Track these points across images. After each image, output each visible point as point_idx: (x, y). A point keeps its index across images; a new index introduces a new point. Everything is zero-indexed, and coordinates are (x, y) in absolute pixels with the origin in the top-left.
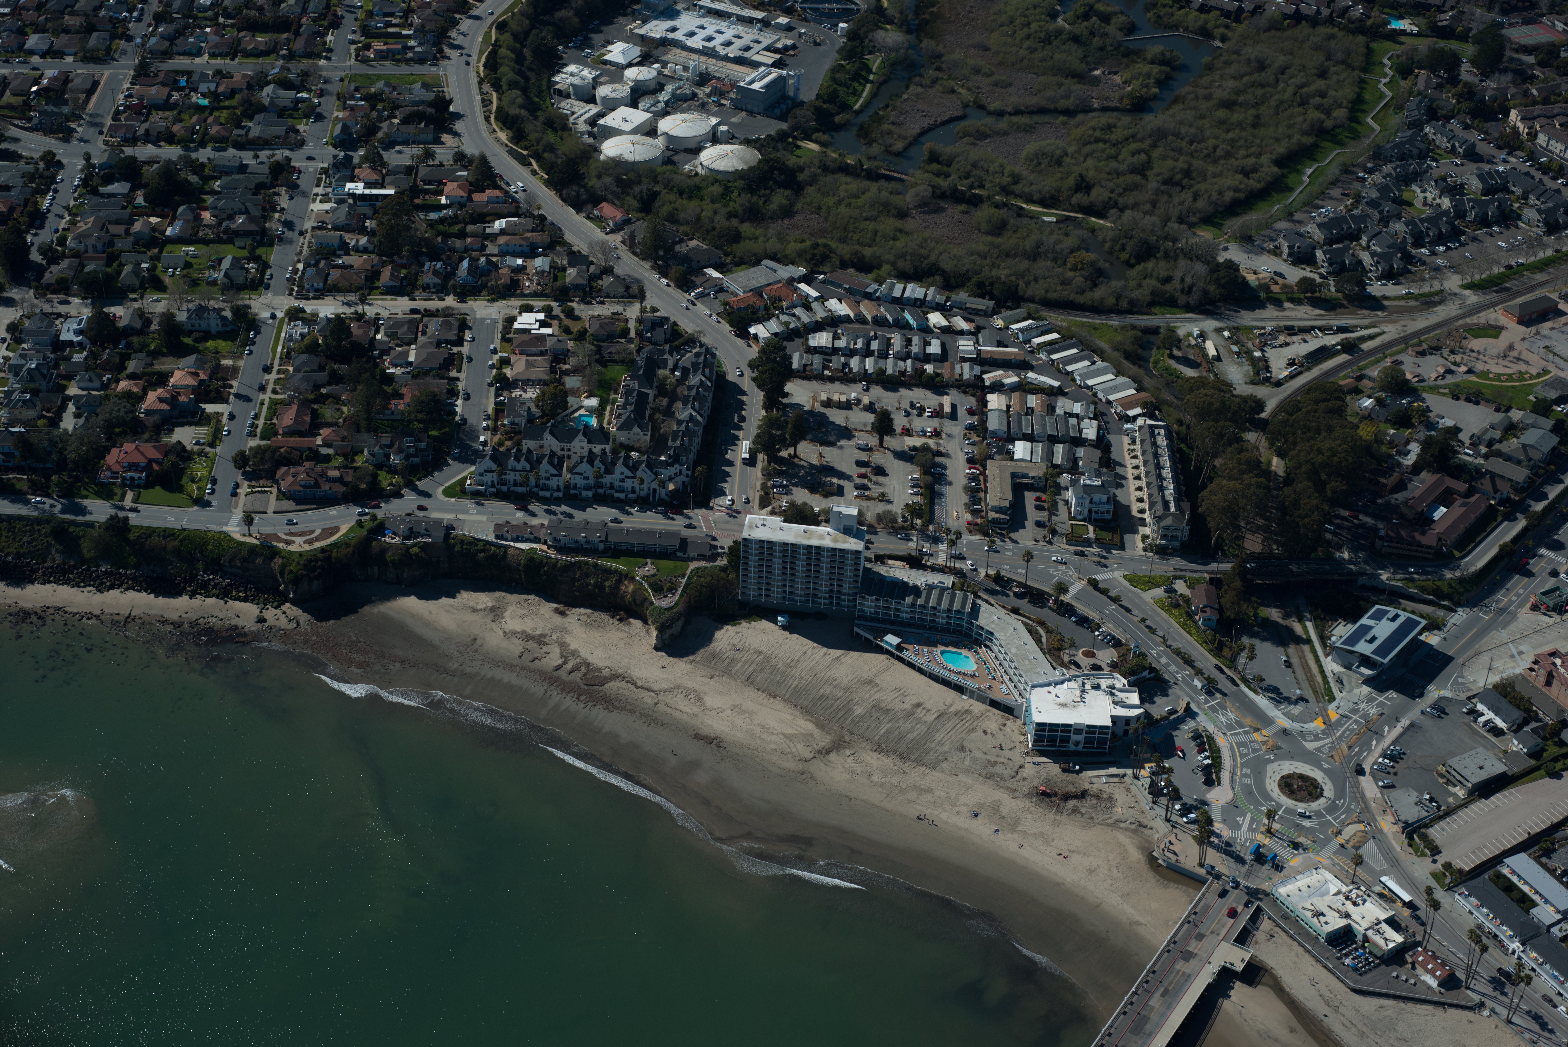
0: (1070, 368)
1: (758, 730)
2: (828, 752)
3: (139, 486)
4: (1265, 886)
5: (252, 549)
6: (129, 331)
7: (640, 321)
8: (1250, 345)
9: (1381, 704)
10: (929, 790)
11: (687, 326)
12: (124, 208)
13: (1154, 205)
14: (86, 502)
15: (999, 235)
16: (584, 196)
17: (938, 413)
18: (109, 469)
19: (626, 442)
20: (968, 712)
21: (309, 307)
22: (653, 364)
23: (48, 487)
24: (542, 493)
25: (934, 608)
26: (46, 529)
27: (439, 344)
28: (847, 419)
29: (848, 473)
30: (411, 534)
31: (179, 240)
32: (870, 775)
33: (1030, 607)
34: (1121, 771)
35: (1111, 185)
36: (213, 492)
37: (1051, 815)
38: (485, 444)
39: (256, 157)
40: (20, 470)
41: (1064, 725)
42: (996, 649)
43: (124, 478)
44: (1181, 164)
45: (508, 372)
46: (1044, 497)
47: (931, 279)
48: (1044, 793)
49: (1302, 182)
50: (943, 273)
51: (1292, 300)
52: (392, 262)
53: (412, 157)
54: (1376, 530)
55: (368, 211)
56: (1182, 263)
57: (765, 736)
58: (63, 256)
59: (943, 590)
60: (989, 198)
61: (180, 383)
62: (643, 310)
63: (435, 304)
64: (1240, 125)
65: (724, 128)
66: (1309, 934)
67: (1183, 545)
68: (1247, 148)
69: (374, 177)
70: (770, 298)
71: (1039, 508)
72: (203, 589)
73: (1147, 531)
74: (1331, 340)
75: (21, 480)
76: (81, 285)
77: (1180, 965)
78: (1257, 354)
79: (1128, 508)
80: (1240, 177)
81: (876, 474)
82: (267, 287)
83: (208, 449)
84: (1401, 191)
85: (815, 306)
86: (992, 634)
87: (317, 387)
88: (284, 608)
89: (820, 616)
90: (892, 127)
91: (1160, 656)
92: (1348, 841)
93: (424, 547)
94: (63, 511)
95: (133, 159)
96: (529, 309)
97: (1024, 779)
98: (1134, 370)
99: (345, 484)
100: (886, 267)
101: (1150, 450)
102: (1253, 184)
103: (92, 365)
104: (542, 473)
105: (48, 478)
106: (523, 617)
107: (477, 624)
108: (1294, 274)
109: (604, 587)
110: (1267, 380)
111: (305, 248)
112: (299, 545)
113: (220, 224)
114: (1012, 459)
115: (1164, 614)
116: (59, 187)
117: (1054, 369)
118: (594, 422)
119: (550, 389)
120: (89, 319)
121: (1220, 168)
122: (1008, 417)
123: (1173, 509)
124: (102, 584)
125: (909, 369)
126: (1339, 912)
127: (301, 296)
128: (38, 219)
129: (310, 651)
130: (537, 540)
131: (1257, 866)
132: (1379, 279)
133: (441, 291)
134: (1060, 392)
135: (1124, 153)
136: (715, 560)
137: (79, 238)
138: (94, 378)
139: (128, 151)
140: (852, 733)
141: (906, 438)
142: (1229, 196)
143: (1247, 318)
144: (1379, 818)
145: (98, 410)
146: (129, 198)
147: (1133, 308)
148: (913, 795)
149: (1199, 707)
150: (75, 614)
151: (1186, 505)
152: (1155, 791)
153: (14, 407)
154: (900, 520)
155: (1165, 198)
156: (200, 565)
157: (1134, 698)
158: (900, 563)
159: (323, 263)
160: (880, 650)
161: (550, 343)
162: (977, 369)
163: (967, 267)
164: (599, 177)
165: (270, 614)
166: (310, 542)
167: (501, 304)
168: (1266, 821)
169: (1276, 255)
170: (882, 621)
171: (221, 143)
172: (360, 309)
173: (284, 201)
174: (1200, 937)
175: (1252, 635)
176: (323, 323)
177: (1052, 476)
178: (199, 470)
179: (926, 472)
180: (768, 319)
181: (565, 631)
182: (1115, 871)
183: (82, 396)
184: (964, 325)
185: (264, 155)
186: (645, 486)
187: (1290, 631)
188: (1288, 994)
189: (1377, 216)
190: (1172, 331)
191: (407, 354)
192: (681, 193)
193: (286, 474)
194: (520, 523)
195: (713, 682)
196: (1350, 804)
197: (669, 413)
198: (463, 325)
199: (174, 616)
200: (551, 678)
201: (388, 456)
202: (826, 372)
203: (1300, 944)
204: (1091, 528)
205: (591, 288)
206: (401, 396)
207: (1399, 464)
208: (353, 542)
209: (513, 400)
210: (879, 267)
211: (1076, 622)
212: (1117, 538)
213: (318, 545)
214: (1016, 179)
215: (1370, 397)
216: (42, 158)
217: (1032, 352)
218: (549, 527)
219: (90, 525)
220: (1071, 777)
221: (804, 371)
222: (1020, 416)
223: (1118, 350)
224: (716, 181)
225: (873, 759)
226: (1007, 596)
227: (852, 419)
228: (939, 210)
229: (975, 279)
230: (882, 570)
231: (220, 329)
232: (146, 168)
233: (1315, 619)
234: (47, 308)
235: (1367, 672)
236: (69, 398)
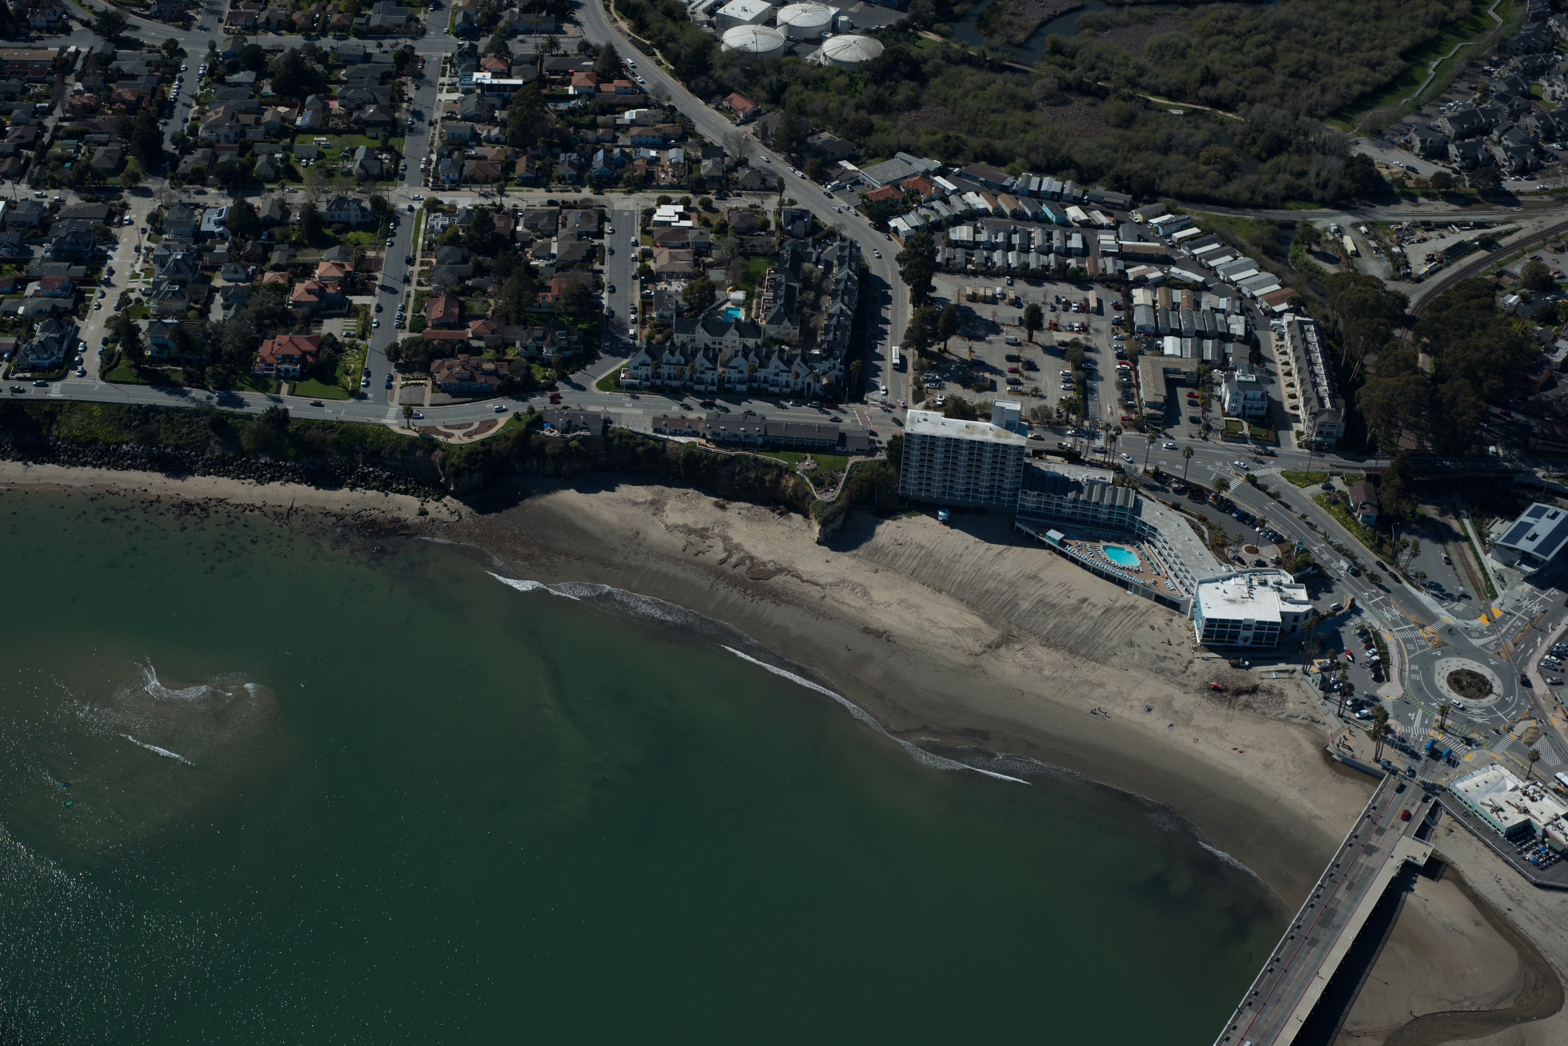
0: (1212, 263)
1: (926, 624)
2: (998, 646)
3: (294, 378)
4: (1442, 781)
5: (412, 441)
6: (269, 223)
7: (778, 213)
8: (1387, 240)
9: (1543, 602)
10: (1101, 685)
11: (827, 220)
12: (252, 97)
13: (1282, 97)
14: (242, 394)
15: (1127, 128)
16: (713, 87)
17: (1084, 308)
18: (263, 360)
19: (776, 336)
20: (1133, 607)
21: (446, 198)
22: (798, 257)
23: (203, 379)
24: (697, 387)
25: (1097, 503)
26: (205, 421)
27: (580, 236)
28: (994, 314)
29: (999, 367)
30: (569, 427)
31: (310, 130)
32: (1041, 670)
33: (1190, 503)
34: (1291, 667)
35: (1238, 78)
36: (368, 384)
37: (1223, 710)
38: (634, 337)
39: (380, 46)
40: (175, 361)
41: (1234, 621)
42: (1159, 545)
43: (279, 370)
44: (1306, 56)
45: (651, 264)
46: (1196, 393)
47: (1065, 173)
48: (1216, 689)
49: (1428, 75)
50: (1077, 166)
51: (1426, 195)
52: (525, 153)
53: (536, 46)
54: (1529, 428)
55: (497, 102)
56: (1318, 157)
57: (934, 630)
58: (196, 146)
59: (1105, 485)
60: (1115, 90)
61: (326, 274)
62: (781, 203)
63: (571, 196)
64: (1362, 17)
65: (844, 18)
66: (1488, 829)
67: (1339, 441)
68: (1371, 40)
69: (501, 67)
70: (908, 191)
71: (1192, 404)
72: (364, 482)
73: (1301, 427)
74: (1469, 236)
75: (177, 372)
76: (217, 175)
77: (1363, 859)
78: (1396, 250)
79: (1280, 404)
80: (1366, 70)
81: (1029, 369)
82: (403, 178)
83: (359, 341)
84: (1529, 85)
85: (953, 199)
86: (1155, 529)
87: (462, 279)
88: (445, 500)
89: (979, 511)
90: (1012, 18)
91: (1321, 553)
92: (1520, 738)
93: (583, 440)
94: (220, 403)
95: (257, 48)
96: (667, 201)
97: (1195, 674)
98: (1276, 266)
99: (501, 377)
100: (1019, 160)
101: (1301, 347)
102: (1379, 76)
103: (235, 255)
104: (698, 367)
105: (202, 369)
106: (684, 510)
107: (638, 518)
108: (1428, 170)
109: (763, 482)
110: (1408, 276)
111: (437, 138)
112: (458, 438)
113: (351, 114)
114: (1162, 354)
115: (1323, 510)
116: (184, 75)
117: (1195, 263)
118: (741, 315)
119: (698, 282)
120: (230, 210)
121: (1345, 62)
122: (1155, 312)
123: (1328, 405)
124: (262, 476)
125: (1053, 264)
126: (1517, 807)
127: (437, 187)
128: (166, 108)
129: (473, 544)
130: (695, 434)
131: (1432, 762)
132: (1512, 174)
133: (578, 182)
134: (1203, 287)
135: (1248, 46)
136: (873, 455)
137: (210, 127)
138: (239, 269)
139: (251, 40)
140: (1020, 628)
141: (1055, 333)
142: (1357, 89)
143: (1383, 213)
144: (1549, 715)
145: (249, 302)
146: (255, 87)
147: (1268, 203)
148: (1085, 690)
149: (1363, 602)
150: (237, 506)
151: (1341, 402)
152: (1326, 687)
153: (163, 298)
154: (1055, 415)
155: (1292, 91)
156: (360, 457)
157: (1302, 594)
158: (1059, 459)
159: (456, 154)
160: (1042, 545)
161: (691, 236)
162: (1121, 264)
163: (1101, 160)
164: (724, 67)
165: (432, 506)
166: (469, 435)
167: (638, 195)
168: (1439, 718)
169: (1407, 149)
170: (1044, 517)
171: (342, 32)
172: (497, 200)
173: (410, 91)
174: (1381, 831)
175: (1411, 532)
176: (463, 215)
177: (1206, 372)
178: (352, 362)
179: (1077, 367)
180: (908, 212)
181: (727, 524)
182: (1290, 765)
183: (230, 287)
184: (1104, 220)
185: (387, 43)
186: (800, 380)
187: (1448, 528)
188: (1470, 888)
189: (1506, 109)
190: (1307, 225)
191: (549, 246)
192: (806, 84)
193: (441, 366)
194: (677, 416)
195: (877, 576)
196: (1519, 701)
197: (816, 306)
198: (603, 218)
199: (336, 508)
200: (716, 571)
201: (540, 349)
202: (969, 266)
203: (1479, 839)
204: (1245, 424)
205: (728, 180)
206: (548, 289)
207: (1549, 362)
208: (512, 435)
209: (660, 293)
210: (1013, 161)
211: (1237, 518)
212: (1271, 434)
213: (477, 438)
214: (1141, 71)
215: (1514, 294)
216: (165, 46)
217: (1172, 247)
218: (707, 421)
219: (249, 417)
220: (1241, 672)
221: (948, 265)
222: (1167, 311)
223: (1257, 245)
224: (841, 72)
225: (1043, 654)
226: (1167, 491)
227: (999, 314)
228: (1065, 102)
229: (1112, 173)
230: (1042, 465)
231: (360, 220)
232: (269, 57)
233: (1473, 516)
234: (185, 199)
235: (1530, 570)
236: (217, 290)
